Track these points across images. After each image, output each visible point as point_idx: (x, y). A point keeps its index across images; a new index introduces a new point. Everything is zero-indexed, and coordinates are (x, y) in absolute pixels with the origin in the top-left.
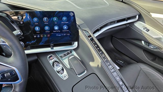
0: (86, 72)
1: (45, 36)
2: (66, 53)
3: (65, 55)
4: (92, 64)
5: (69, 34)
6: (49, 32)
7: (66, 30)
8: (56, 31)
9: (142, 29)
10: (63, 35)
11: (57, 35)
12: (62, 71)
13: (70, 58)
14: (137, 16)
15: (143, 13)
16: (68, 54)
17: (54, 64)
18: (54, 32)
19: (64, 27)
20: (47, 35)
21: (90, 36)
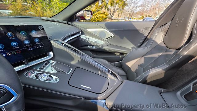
0: (71, 69)
1: (14, 53)
2: (44, 64)
3: (44, 67)
4: (73, 63)
5: (42, 46)
6: (18, 48)
7: (39, 43)
8: (27, 45)
9: (86, 39)
10: (36, 48)
11: (30, 49)
12: (50, 78)
13: (53, 65)
14: (80, 32)
15: (83, 30)
16: (46, 64)
17: (38, 76)
18: (25, 47)
19: (36, 40)
20: (16, 51)
21: (62, 44)
